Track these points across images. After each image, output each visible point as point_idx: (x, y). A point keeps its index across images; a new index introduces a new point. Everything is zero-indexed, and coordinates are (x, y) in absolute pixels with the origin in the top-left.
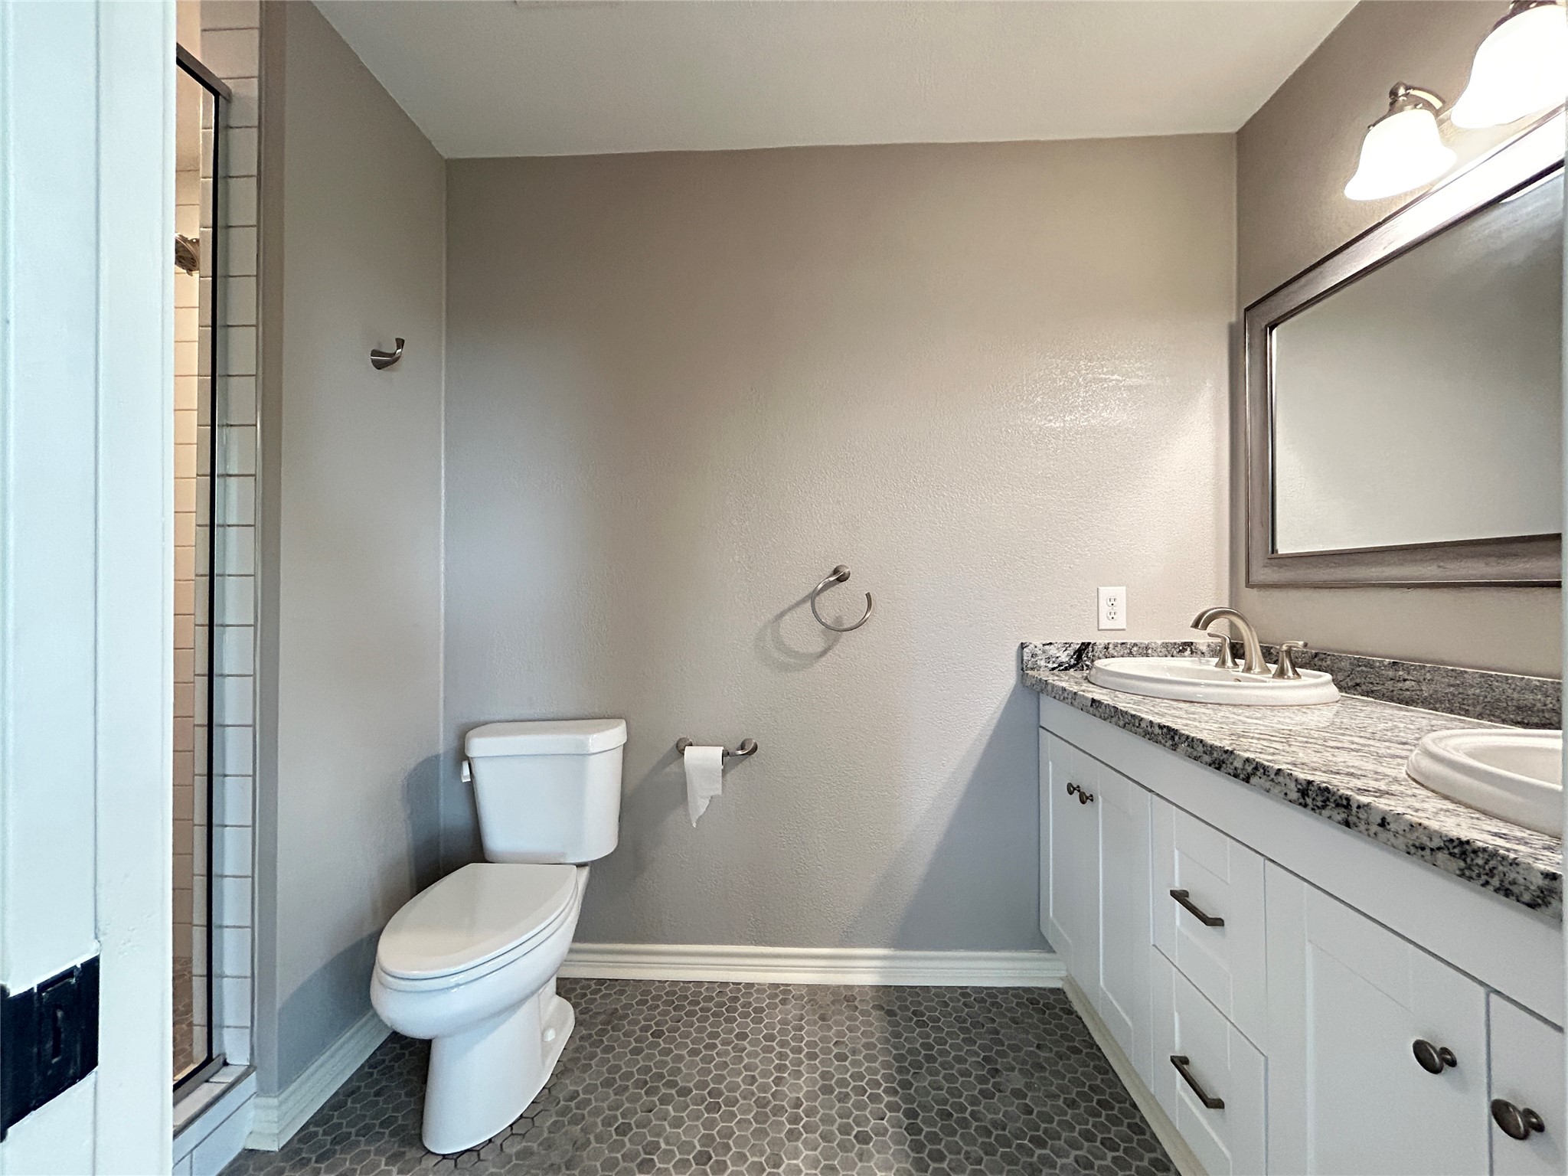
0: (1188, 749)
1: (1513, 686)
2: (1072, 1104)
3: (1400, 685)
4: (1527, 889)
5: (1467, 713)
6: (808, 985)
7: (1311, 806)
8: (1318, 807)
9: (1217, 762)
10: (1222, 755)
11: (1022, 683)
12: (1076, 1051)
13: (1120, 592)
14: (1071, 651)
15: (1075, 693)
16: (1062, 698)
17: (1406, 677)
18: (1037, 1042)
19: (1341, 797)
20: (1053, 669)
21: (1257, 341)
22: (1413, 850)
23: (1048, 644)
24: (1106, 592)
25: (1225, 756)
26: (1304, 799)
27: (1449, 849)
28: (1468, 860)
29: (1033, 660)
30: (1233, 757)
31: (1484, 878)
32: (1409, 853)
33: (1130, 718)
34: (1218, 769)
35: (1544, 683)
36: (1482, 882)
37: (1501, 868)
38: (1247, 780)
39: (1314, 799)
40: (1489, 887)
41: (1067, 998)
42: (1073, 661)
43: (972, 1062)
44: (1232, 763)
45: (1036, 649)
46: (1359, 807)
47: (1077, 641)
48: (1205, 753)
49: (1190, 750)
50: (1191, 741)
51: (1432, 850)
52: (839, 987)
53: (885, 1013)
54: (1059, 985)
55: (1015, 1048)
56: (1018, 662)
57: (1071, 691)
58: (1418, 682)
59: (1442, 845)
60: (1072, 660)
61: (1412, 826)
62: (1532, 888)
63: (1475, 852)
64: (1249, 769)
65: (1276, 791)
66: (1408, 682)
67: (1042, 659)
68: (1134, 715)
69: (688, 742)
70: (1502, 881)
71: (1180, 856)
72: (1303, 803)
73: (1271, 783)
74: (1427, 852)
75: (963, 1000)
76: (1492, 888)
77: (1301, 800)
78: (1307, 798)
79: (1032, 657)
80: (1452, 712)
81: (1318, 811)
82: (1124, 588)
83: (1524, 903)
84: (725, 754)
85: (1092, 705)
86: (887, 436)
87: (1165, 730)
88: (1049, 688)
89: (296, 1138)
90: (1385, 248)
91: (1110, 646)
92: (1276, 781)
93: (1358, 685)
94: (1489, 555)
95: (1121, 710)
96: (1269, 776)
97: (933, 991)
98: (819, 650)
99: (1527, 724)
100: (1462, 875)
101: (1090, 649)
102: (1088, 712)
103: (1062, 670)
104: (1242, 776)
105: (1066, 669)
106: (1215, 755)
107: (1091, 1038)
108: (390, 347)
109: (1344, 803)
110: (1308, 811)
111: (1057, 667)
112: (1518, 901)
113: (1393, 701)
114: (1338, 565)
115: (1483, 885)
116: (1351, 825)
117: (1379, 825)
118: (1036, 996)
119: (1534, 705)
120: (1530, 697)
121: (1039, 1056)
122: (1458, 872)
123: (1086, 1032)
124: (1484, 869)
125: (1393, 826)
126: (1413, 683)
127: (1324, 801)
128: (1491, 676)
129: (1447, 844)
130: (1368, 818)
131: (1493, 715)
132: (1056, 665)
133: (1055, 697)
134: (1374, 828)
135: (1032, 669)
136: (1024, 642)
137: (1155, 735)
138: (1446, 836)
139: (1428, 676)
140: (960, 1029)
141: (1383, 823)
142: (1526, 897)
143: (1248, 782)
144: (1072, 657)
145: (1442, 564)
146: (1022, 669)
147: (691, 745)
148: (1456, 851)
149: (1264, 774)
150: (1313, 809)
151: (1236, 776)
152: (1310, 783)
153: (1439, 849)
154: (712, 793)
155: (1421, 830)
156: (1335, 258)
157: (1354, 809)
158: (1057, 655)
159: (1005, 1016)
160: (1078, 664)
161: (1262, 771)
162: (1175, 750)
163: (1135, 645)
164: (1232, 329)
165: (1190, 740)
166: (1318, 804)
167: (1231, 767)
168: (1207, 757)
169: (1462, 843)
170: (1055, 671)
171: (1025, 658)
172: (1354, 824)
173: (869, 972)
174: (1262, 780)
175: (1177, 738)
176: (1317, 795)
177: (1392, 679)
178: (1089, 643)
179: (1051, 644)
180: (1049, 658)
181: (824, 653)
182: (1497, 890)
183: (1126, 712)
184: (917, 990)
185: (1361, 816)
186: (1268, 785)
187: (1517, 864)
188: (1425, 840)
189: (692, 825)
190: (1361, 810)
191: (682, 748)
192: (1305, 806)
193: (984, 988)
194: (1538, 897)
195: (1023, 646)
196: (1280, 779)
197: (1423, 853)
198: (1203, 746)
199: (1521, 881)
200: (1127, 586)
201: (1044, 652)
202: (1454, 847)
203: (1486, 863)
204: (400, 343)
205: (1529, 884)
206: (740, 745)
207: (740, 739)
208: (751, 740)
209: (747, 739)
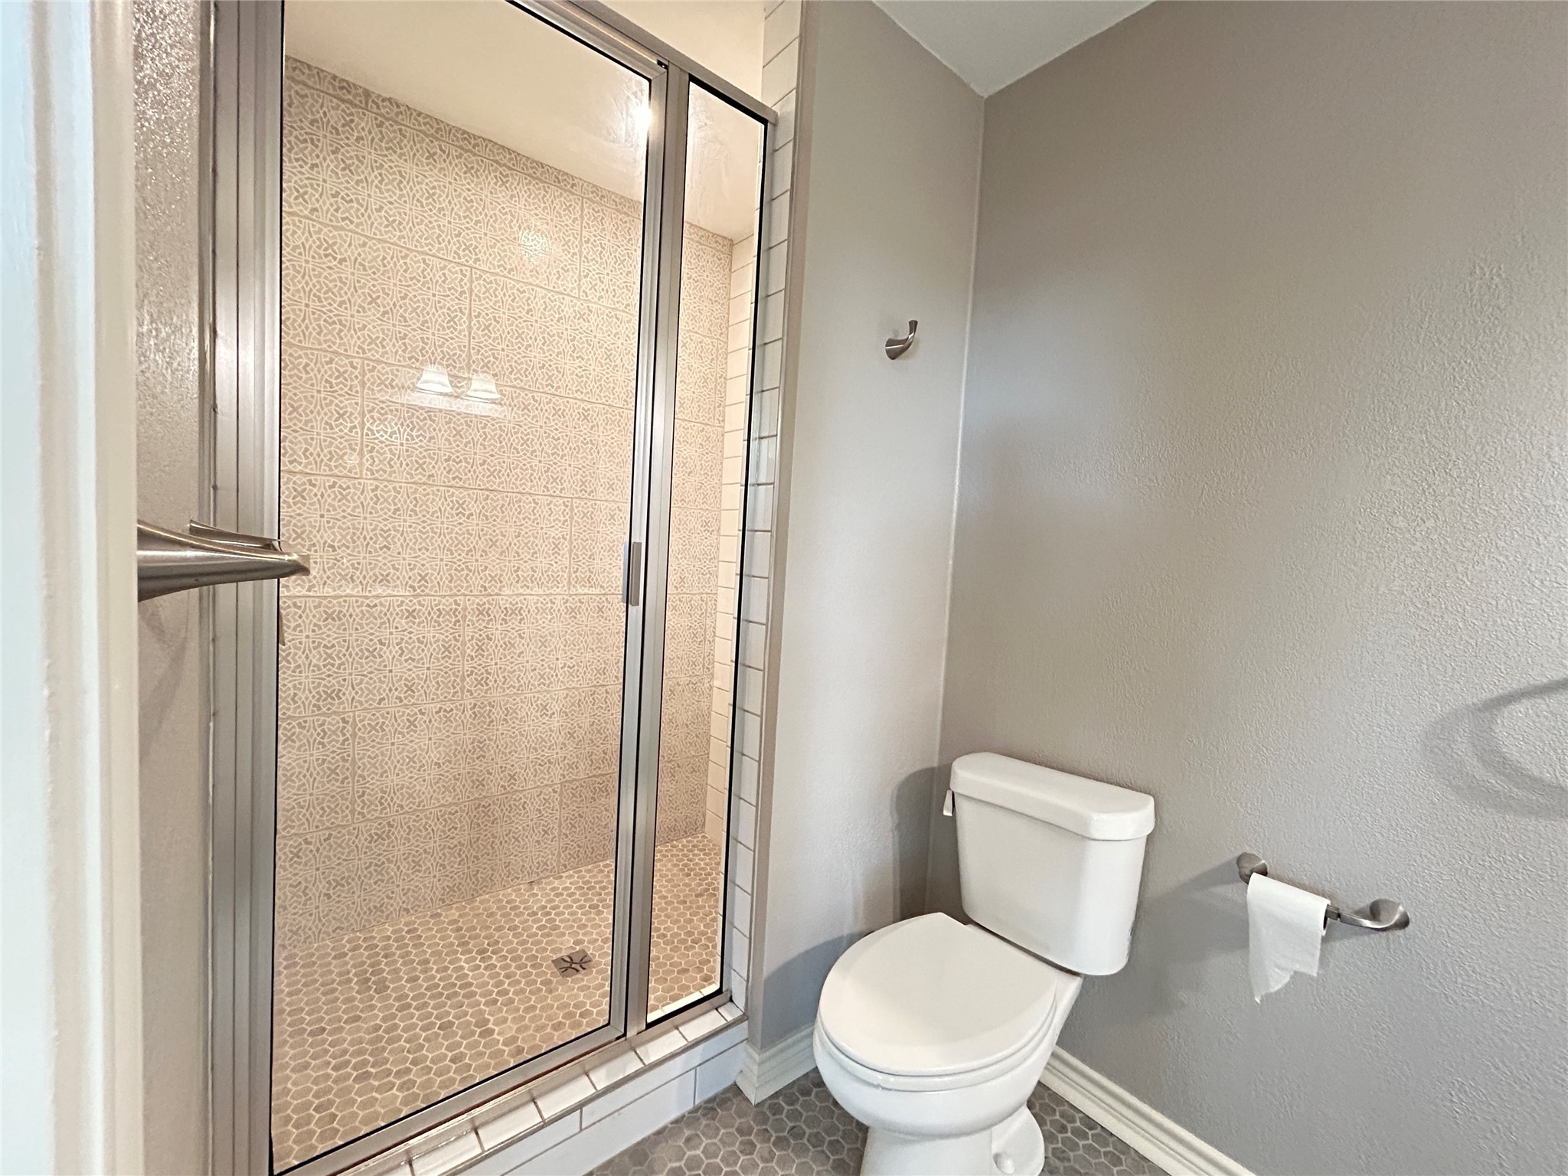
69: (1257, 865)
84: (1333, 915)
89: (769, 1102)
108: (904, 334)
147: (1264, 873)
154: (1297, 967)
189: (1252, 996)
191: (1247, 872)
204: (913, 326)
206: (1368, 911)
207: (1368, 901)
208: (1395, 905)
209: (1386, 901)
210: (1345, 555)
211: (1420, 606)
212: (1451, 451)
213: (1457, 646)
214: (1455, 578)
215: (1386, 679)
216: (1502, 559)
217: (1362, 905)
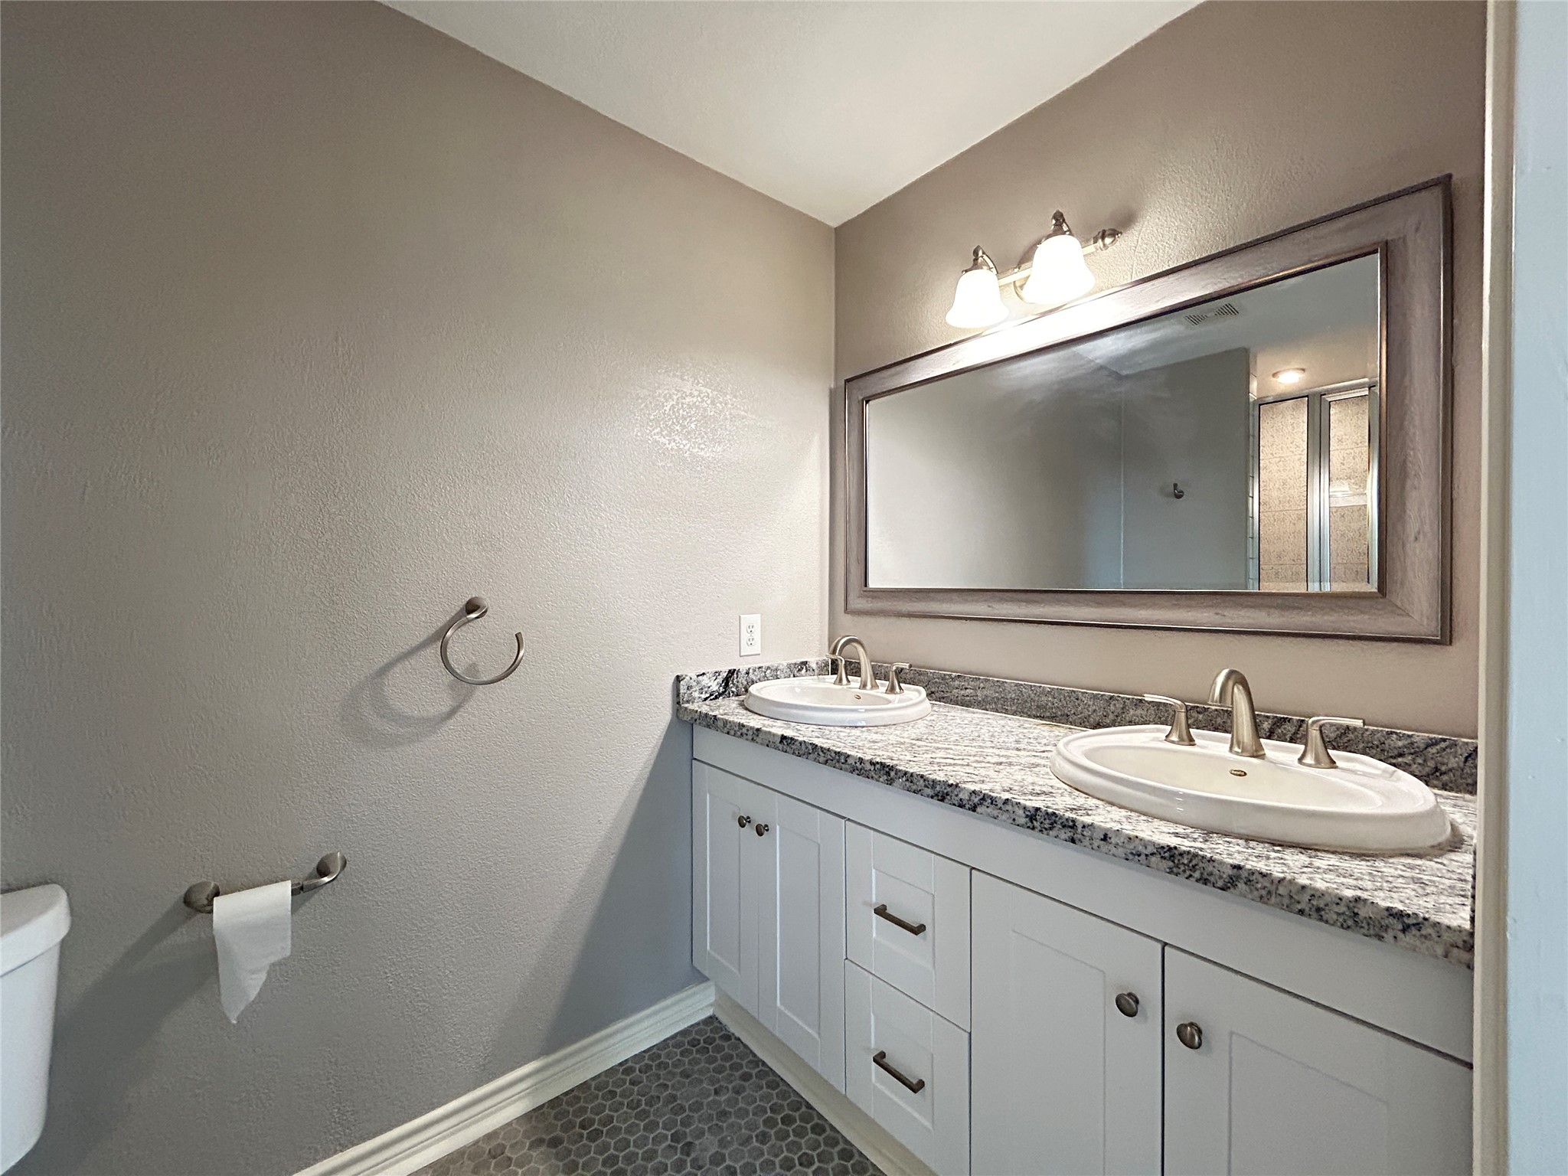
0: (907, 783)
1: (1035, 692)
2: (763, 1138)
3: (963, 692)
4: (1221, 877)
5: (1006, 712)
6: (430, 1166)
7: (1039, 828)
8: (1046, 829)
9: (940, 794)
10: (945, 789)
11: (678, 717)
12: (746, 1077)
13: (755, 619)
14: (720, 680)
15: (758, 730)
16: (739, 733)
17: (967, 687)
18: (712, 1088)
19: (1067, 820)
20: (706, 699)
21: (856, 410)
22: (1131, 857)
23: (701, 675)
24: (747, 619)
25: (949, 789)
26: (1032, 823)
27: (1160, 854)
28: (1176, 861)
29: (688, 692)
30: (958, 789)
31: (1188, 873)
32: (1127, 859)
33: (833, 755)
34: (942, 800)
35: (1053, 689)
36: (1186, 876)
37: (1201, 865)
38: (974, 809)
39: (1042, 823)
40: (1191, 879)
41: (721, 1023)
42: (722, 690)
43: (663, 1150)
44: (957, 795)
45: (692, 681)
46: (1084, 827)
47: (724, 670)
48: (926, 786)
49: (908, 784)
50: (909, 777)
51: (1147, 855)
52: (476, 1143)
53: (548, 1147)
54: (709, 1013)
55: (697, 1107)
56: (673, 696)
57: (752, 728)
58: (975, 689)
59: (1155, 851)
60: (721, 688)
61: (1130, 839)
62: (1224, 876)
63: (1181, 855)
64: (976, 800)
65: (1004, 817)
66: (968, 690)
67: (695, 691)
68: (839, 753)
70: (1202, 874)
71: (876, 874)
72: (1031, 827)
73: (999, 811)
74: (1143, 857)
75: (628, 1078)
76: (1194, 880)
77: (1029, 824)
78: (1034, 822)
79: (688, 689)
80: (997, 711)
81: (1045, 832)
82: (759, 615)
83: (1219, 888)
84: (296, 891)
85: (781, 742)
86: (536, 439)
87: (878, 766)
88: (720, 724)
90: (954, 364)
91: (751, 671)
92: (1003, 809)
93: (933, 693)
94: (1022, 601)
95: (822, 748)
96: (997, 805)
97: (593, 1084)
98: (445, 709)
99: (1043, 717)
100: (1171, 872)
101: (735, 675)
102: (777, 748)
103: (713, 699)
104: (967, 806)
105: (716, 698)
106: (938, 788)
107: (755, 1055)
109: (1071, 825)
110: (1036, 833)
111: (709, 697)
112: (1214, 886)
113: (958, 704)
114: (919, 600)
115: (1187, 878)
116: (1077, 842)
117: (1102, 840)
118: (694, 1035)
119: (1047, 704)
120: (1044, 698)
121: (720, 1103)
122: (1168, 870)
123: (749, 1051)
124: (1188, 866)
125: (1113, 840)
126: (972, 691)
127: (1052, 824)
128: (1022, 685)
129: (1159, 850)
130: (1093, 835)
131: (1023, 712)
132: (708, 695)
133: (728, 733)
134: (1096, 843)
135: (688, 702)
136: (679, 674)
137: (866, 771)
138: (1159, 845)
139: (982, 685)
140: (637, 1117)
141: (1105, 838)
142: (1220, 883)
143: (974, 811)
144: (721, 686)
145: (990, 604)
146: (678, 703)
147: (224, 894)
148: (1166, 855)
149: (992, 803)
150: (1041, 831)
151: (961, 806)
152: (1038, 809)
153: (1152, 854)
154: (272, 959)
155: (1137, 841)
156: (917, 361)
157: (1080, 829)
158: (709, 685)
159: (674, 1075)
160: (725, 691)
161: (990, 801)
162: (890, 785)
163: (768, 668)
164: (832, 394)
165: (908, 775)
166: (1045, 826)
167: (956, 798)
168: (929, 790)
169: (1170, 849)
170: (707, 702)
171: (682, 691)
172: (1080, 840)
173: (515, 1101)
174: (989, 810)
175: (892, 774)
176: (1045, 819)
177: (957, 688)
178: (735, 670)
179: (704, 674)
180: (702, 689)
181: (452, 713)
182: (1197, 881)
183: (829, 750)
184: (575, 1093)
185: (1085, 833)
186: (995, 812)
187: (1213, 861)
188: (1140, 848)
189: (230, 1024)
190: (1087, 829)
192: (1033, 828)
193: (644, 1052)
194: (1229, 882)
195: (678, 679)
196: (1009, 807)
197: (1139, 858)
198: (925, 780)
199: (1216, 872)
200: (762, 615)
201: (698, 683)
202: (1165, 852)
203: (1190, 862)
205: (1222, 874)
206: (316, 873)
207: (314, 865)
208: (333, 855)
209: (327, 857)
210: (263, 563)
211: (328, 605)
212: (337, 479)
213: (356, 632)
214: (349, 580)
215: (309, 670)
216: (376, 563)
217: (310, 870)
